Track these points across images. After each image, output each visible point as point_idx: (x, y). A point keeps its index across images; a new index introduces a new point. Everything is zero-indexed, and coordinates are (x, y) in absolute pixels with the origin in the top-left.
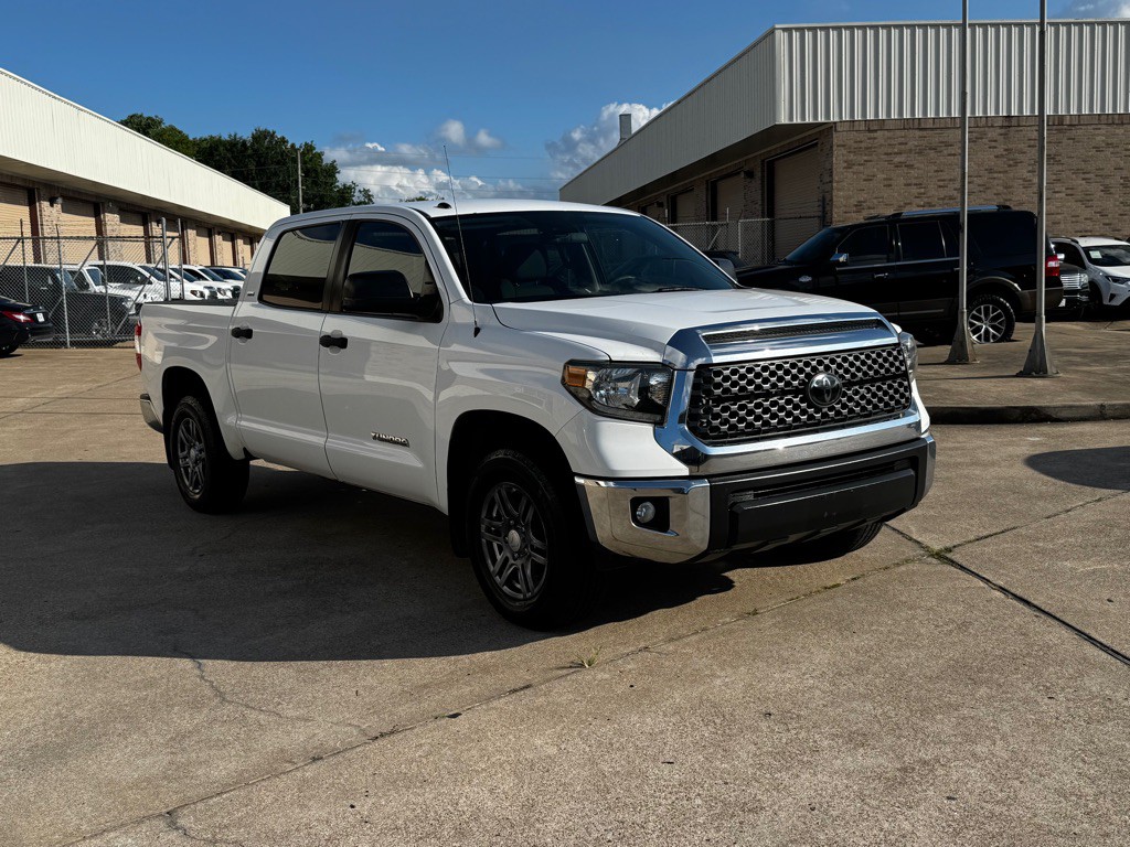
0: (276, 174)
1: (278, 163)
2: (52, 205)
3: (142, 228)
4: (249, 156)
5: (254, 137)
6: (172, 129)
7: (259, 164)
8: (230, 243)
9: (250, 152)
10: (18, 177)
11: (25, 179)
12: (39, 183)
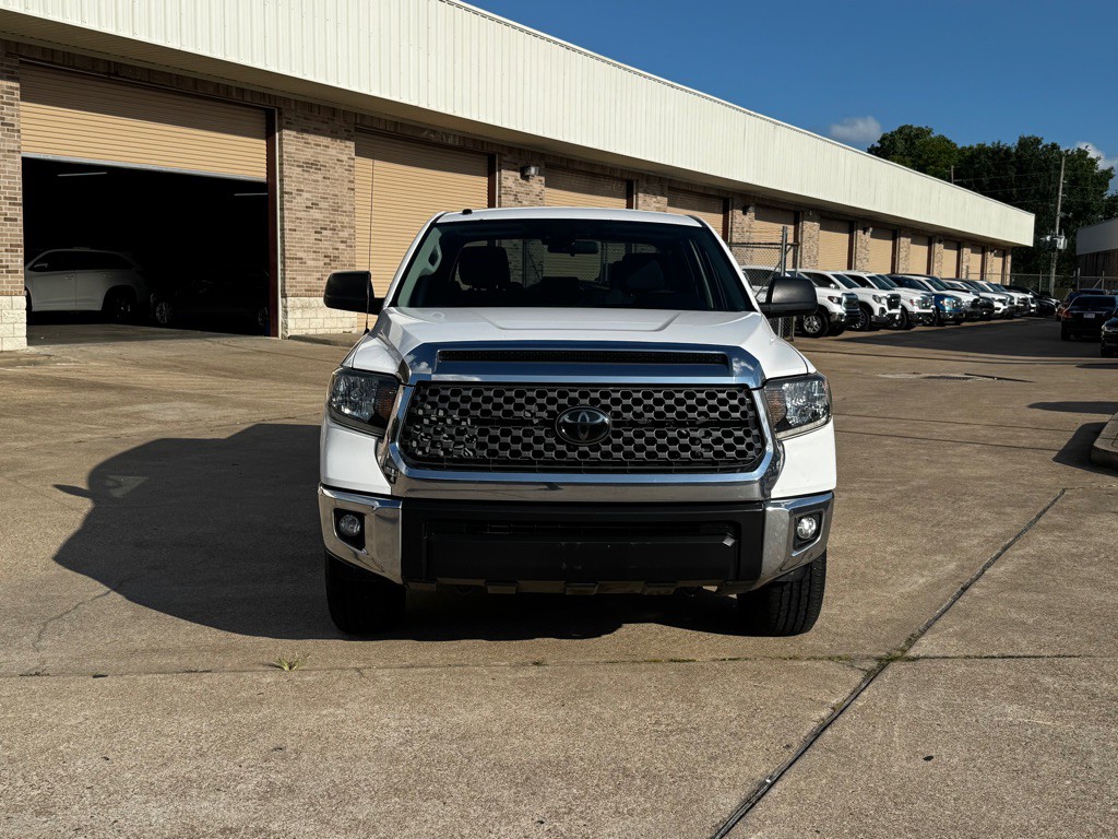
0: (1036, 181)
1: (1041, 170)
2: (745, 213)
3: (848, 235)
4: (1012, 163)
5: (1020, 144)
6: (942, 139)
7: (1020, 170)
8: (956, 252)
9: (1013, 159)
10: (712, 188)
11: (719, 189)
12: (734, 193)
